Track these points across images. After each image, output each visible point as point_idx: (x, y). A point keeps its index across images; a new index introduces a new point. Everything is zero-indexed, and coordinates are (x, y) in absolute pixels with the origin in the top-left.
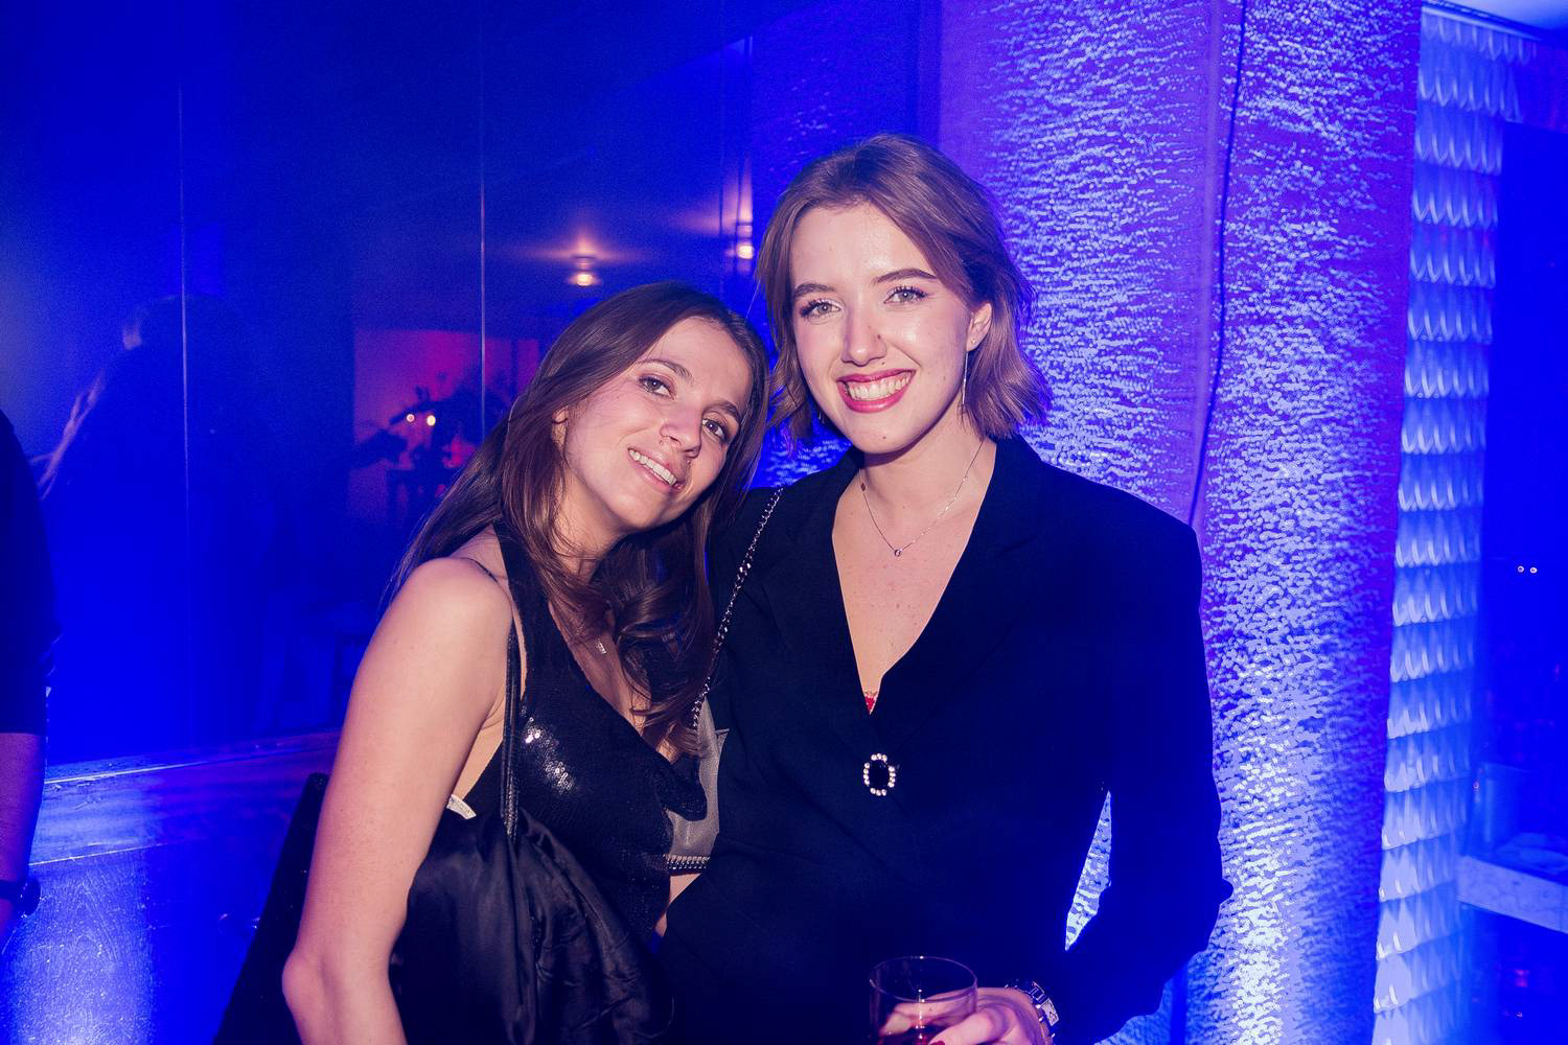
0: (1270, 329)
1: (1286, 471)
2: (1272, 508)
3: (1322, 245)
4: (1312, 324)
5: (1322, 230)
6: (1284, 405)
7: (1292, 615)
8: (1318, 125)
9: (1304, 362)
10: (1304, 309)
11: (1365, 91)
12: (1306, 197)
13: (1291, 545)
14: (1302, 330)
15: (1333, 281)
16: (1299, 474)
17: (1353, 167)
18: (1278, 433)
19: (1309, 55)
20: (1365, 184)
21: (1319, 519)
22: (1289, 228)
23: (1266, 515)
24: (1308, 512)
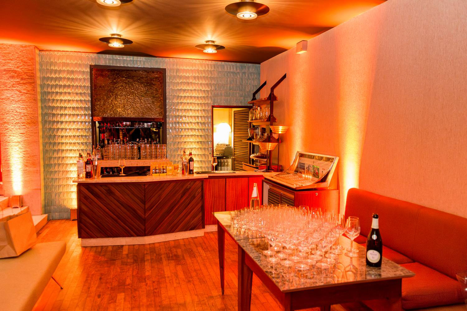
0: (9, 91)
1: (14, 106)
2: (12, 109)
3: (17, 82)
4: (16, 90)
5: (18, 80)
6: (13, 99)
7: (17, 121)
8: (15, 69)
9: (16, 94)
10: (15, 88)
11: (24, 65)
12: (14, 77)
13: (15, 113)
14: (14, 91)
15: (20, 85)
16: (16, 106)
17: (23, 73)
18: (11, 102)
19: (13, 62)
20: (25, 75)
21: (21, 111)
22: (11, 80)
23: (10, 110)
24: (19, 110)
